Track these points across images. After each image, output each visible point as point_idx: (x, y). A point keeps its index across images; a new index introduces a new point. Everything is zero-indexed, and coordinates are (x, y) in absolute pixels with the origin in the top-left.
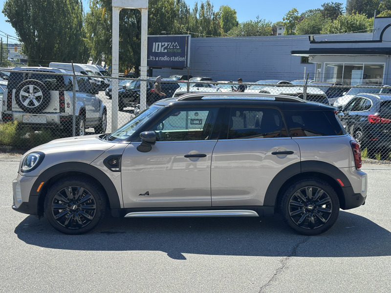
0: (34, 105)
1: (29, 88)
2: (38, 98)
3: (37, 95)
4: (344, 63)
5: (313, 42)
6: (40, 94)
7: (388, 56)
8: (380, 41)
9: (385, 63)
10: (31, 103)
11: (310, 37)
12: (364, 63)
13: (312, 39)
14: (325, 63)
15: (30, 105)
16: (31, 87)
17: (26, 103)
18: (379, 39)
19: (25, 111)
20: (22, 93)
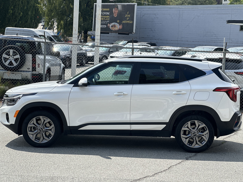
0: (13, 65)
2: (16, 60)
3: (15, 57)
6: (18, 56)
10: (11, 63)
15: (10, 65)
16: (11, 51)
17: (7, 64)
19: (6, 69)
20: (4, 56)
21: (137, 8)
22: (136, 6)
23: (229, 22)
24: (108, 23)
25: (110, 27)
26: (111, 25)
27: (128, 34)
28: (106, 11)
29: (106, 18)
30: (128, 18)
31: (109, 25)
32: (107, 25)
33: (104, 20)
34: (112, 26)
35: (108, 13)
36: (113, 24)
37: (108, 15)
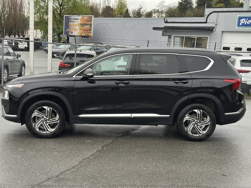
4: (185, 36)
5: (166, 22)
7: (210, 32)
8: (206, 22)
9: (208, 36)
11: (164, 19)
12: (196, 36)
13: (166, 20)
14: (173, 35)
18: (205, 21)
22: (93, 17)
23: (154, 29)
27: (88, 37)
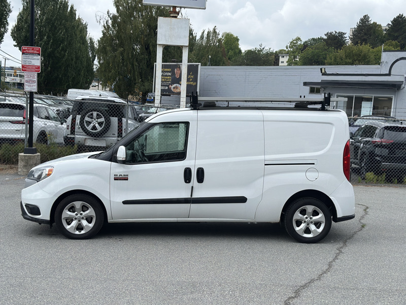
0: (96, 129)
1: (92, 114)
2: (100, 124)
3: (99, 120)
4: (354, 95)
5: (323, 74)
6: (102, 120)
7: (396, 89)
10: (94, 128)
11: (321, 69)
14: (336, 94)
15: (92, 129)
16: (95, 114)
17: (89, 128)
18: (388, 73)
19: (88, 134)
20: (87, 119)
21: (201, 69)
22: (200, 66)
23: (305, 84)
24: (170, 84)
25: (172, 89)
26: (172, 87)
28: (167, 72)
29: (167, 79)
30: (191, 79)
31: (170, 86)
32: (168, 86)
33: (166, 81)
34: (174, 88)
35: (170, 74)
36: (175, 85)
37: (169, 76)
